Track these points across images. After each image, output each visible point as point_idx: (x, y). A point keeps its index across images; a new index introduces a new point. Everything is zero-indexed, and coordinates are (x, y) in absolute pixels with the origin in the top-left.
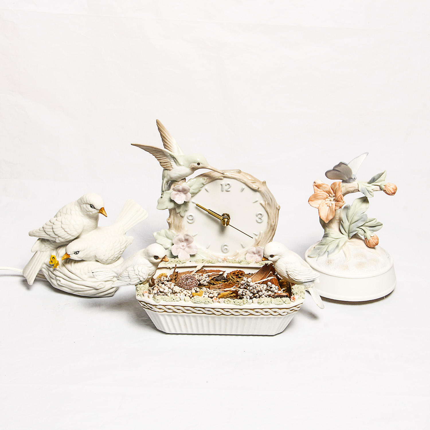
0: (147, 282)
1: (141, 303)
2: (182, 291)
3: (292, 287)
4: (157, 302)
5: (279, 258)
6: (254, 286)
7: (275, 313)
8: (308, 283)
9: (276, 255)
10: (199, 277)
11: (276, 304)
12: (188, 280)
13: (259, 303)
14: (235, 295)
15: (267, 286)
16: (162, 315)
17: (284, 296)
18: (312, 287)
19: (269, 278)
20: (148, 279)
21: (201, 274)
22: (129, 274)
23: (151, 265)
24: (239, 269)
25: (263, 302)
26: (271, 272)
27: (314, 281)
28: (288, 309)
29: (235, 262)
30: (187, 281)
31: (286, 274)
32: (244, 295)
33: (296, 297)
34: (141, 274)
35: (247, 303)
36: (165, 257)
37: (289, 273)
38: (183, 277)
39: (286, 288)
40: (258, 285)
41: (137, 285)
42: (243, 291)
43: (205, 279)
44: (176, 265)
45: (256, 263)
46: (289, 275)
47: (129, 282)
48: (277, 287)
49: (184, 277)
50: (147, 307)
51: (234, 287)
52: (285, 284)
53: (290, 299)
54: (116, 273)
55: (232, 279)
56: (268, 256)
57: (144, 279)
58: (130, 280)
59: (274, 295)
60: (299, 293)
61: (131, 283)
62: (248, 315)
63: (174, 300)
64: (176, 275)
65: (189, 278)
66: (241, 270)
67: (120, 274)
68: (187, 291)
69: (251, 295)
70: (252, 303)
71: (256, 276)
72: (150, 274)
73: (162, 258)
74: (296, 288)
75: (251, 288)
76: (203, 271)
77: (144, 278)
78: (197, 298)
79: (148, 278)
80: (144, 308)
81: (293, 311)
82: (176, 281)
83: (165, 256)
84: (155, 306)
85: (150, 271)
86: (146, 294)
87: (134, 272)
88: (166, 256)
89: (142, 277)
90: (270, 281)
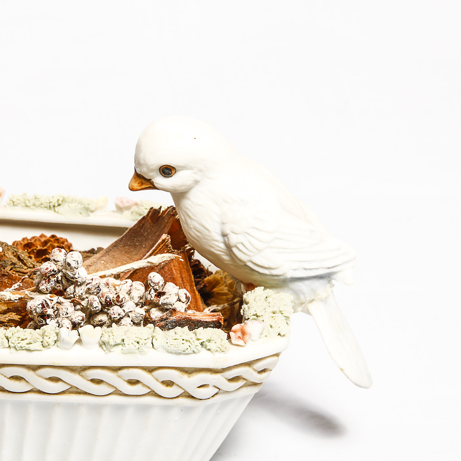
3: (245, 296)
5: (197, 182)
6: (94, 283)
7: (169, 389)
8: (307, 282)
9: (184, 168)
11: (172, 348)
13: (103, 344)
14: (17, 317)
15: (147, 287)
17: (206, 325)
18: (324, 301)
19: (157, 259)
24: (48, 234)
25: (119, 341)
26: (164, 236)
27: (335, 276)
28: (218, 376)
29: (38, 203)
31: (222, 246)
32: (49, 316)
35: (58, 343)
37: (233, 239)
39: (226, 305)
40: (112, 280)
42: (49, 302)
45: (120, 209)
46: (235, 250)
48: (183, 293)
51: (16, 286)
52: (225, 290)
53: (229, 337)
55: (15, 260)
56: (152, 170)
59: (167, 319)
60: (267, 317)
62: (63, 393)
66: (60, 235)
69: (78, 316)
70: (78, 346)
71: (111, 253)
74: (258, 298)
75: (80, 291)
81: (241, 383)
90: (160, 269)
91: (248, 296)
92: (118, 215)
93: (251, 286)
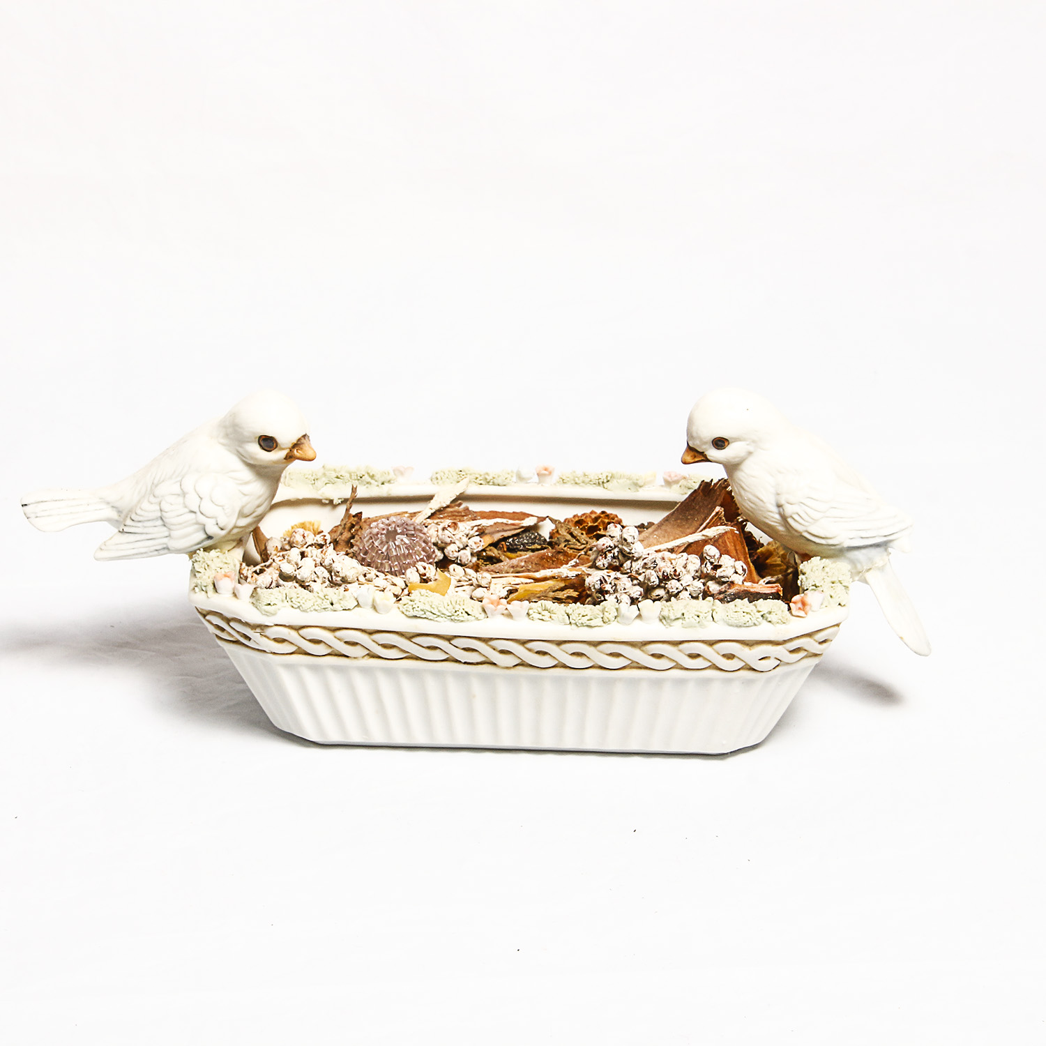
0: (234, 544)
1: (209, 621)
2: (368, 576)
3: (801, 567)
4: (267, 614)
5: (750, 453)
6: (650, 557)
7: (730, 661)
8: (863, 551)
9: (736, 440)
10: (440, 531)
11: (733, 621)
12: (394, 540)
13: (663, 619)
14: (575, 594)
15: (703, 559)
16: (288, 667)
17: (766, 597)
18: (881, 569)
19: (712, 532)
20: (235, 531)
21: (448, 522)
22: (165, 506)
23: (247, 474)
24: (598, 510)
25: (679, 615)
26: (718, 509)
27: (891, 544)
28: (780, 647)
29: (587, 480)
30: (391, 543)
31: (777, 516)
32: (607, 592)
33: (811, 597)
34: (207, 507)
35: (618, 619)
36: (303, 440)
37: (789, 510)
38: (377, 527)
39: (780, 576)
40: (667, 555)
41: (195, 552)
42: (606, 578)
43: (465, 539)
44: (354, 490)
45: (668, 483)
46: (790, 520)
47: (165, 540)
48: (740, 565)
49: (381, 526)
50: (232, 636)
51: (572, 563)
52: (778, 561)
53: (789, 609)
54: (113, 507)
55: (569, 537)
56: (705, 443)
57: (222, 529)
58: (167, 534)
59: (725, 591)
60: (826, 586)
61: (173, 544)
62: (624, 668)
63: (332, 604)
64: (353, 526)
65: (399, 531)
66: (609, 511)
67: (130, 511)
68: (389, 576)
69: (637, 591)
70: (638, 621)
71: (663, 527)
72: (246, 511)
73: (290, 446)
74: (814, 569)
75: (637, 565)
76: (459, 512)
77: (221, 525)
78: (422, 599)
79: (235, 527)
80: (219, 642)
81: (802, 654)
82: (352, 546)
83: (300, 436)
84: (258, 630)
85: (245, 499)
86: (226, 585)
87: (180, 500)
88: (304, 436)
89: (213, 521)
90: (715, 541)
91: (804, 566)
92: (667, 489)
93: (806, 557)
